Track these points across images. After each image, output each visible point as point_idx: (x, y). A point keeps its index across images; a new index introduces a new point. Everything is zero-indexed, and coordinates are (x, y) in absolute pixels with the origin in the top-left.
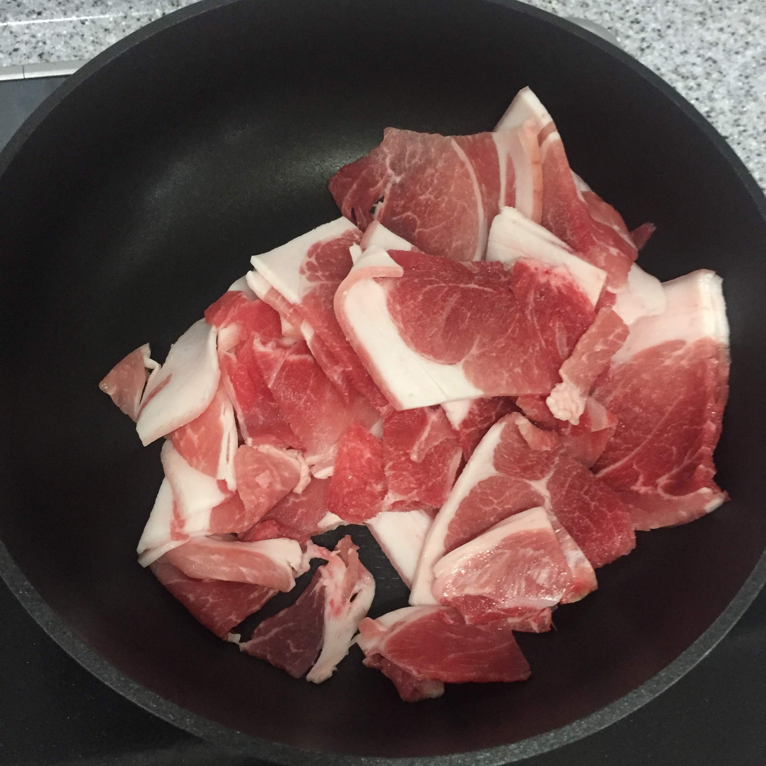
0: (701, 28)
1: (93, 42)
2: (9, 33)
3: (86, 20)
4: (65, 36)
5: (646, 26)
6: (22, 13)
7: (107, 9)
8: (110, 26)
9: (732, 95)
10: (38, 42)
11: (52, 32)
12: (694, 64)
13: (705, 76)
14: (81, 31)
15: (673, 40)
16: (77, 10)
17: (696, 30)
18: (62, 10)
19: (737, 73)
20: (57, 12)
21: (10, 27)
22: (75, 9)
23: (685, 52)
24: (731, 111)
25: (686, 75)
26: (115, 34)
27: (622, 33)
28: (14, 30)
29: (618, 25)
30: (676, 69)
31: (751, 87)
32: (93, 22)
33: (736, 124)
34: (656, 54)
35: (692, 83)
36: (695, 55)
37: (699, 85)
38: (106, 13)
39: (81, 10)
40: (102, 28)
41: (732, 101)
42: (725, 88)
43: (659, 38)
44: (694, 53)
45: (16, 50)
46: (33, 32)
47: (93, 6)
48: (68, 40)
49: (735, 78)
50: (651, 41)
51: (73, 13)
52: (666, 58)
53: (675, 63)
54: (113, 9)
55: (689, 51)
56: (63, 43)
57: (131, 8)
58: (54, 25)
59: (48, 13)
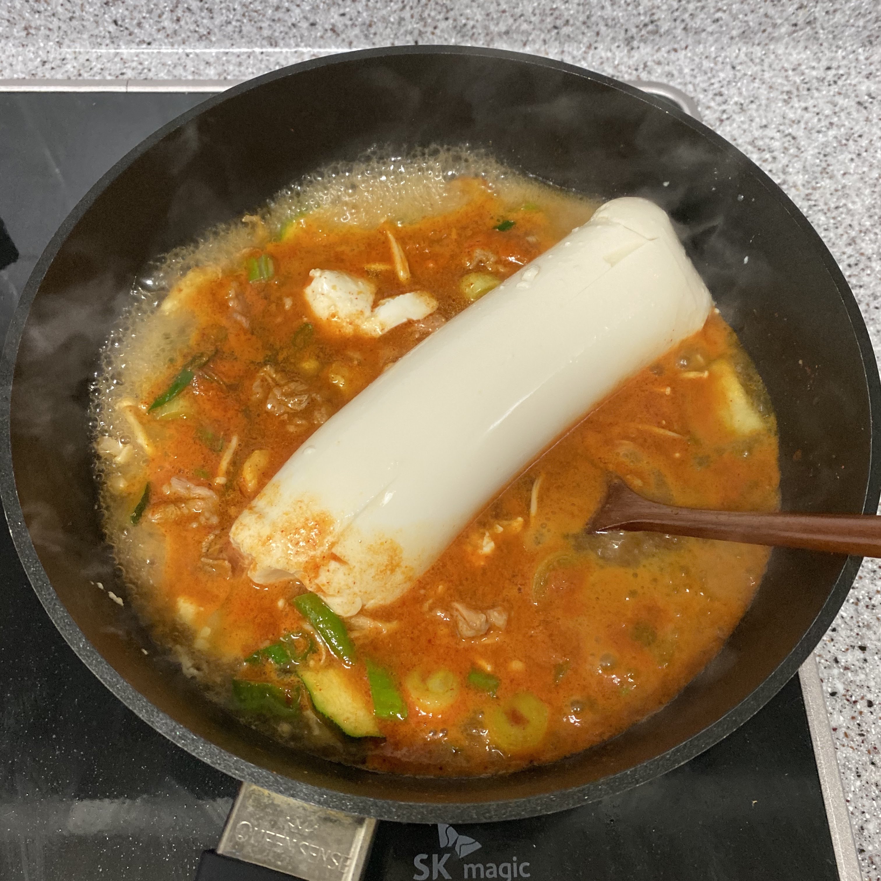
0: (786, 106)
1: (193, 72)
2: (119, 59)
3: (191, 53)
4: (169, 65)
5: (729, 99)
6: (133, 42)
7: (211, 45)
8: (212, 60)
9: (807, 171)
10: (143, 69)
11: (159, 61)
12: (772, 138)
13: (782, 150)
14: (184, 62)
15: (755, 114)
16: (184, 43)
17: (780, 108)
18: (169, 42)
19: (816, 151)
20: (165, 44)
21: (122, 54)
22: (181, 42)
23: (765, 126)
24: (804, 185)
25: (762, 148)
26: (215, 67)
27: (703, 104)
28: (124, 57)
29: (701, 96)
30: (753, 141)
31: (828, 165)
32: (197, 55)
33: (808, 198)
34: (735, 125)
35: (768, 156)
36: (776, 130)
37: (774, 158)
38: (209, 48)
39: (187, 43)
40: (204, 61)
41: (807, 176)
42: (802, 163)
43: (740, 110)
44: (774, 128)
45: (122, 74)
46: (141, 60)
47: (198, 40)
48: (171, 69)
49: (812, 155)
50: (731, 113)
51: (179, 45)
52: (745, 131)
53: (752, 135)
54: (216, 45)
55: (769, 126)
56: (166, 71)
57: (232, 45)
58: (161, 55)
59: (157, 43)
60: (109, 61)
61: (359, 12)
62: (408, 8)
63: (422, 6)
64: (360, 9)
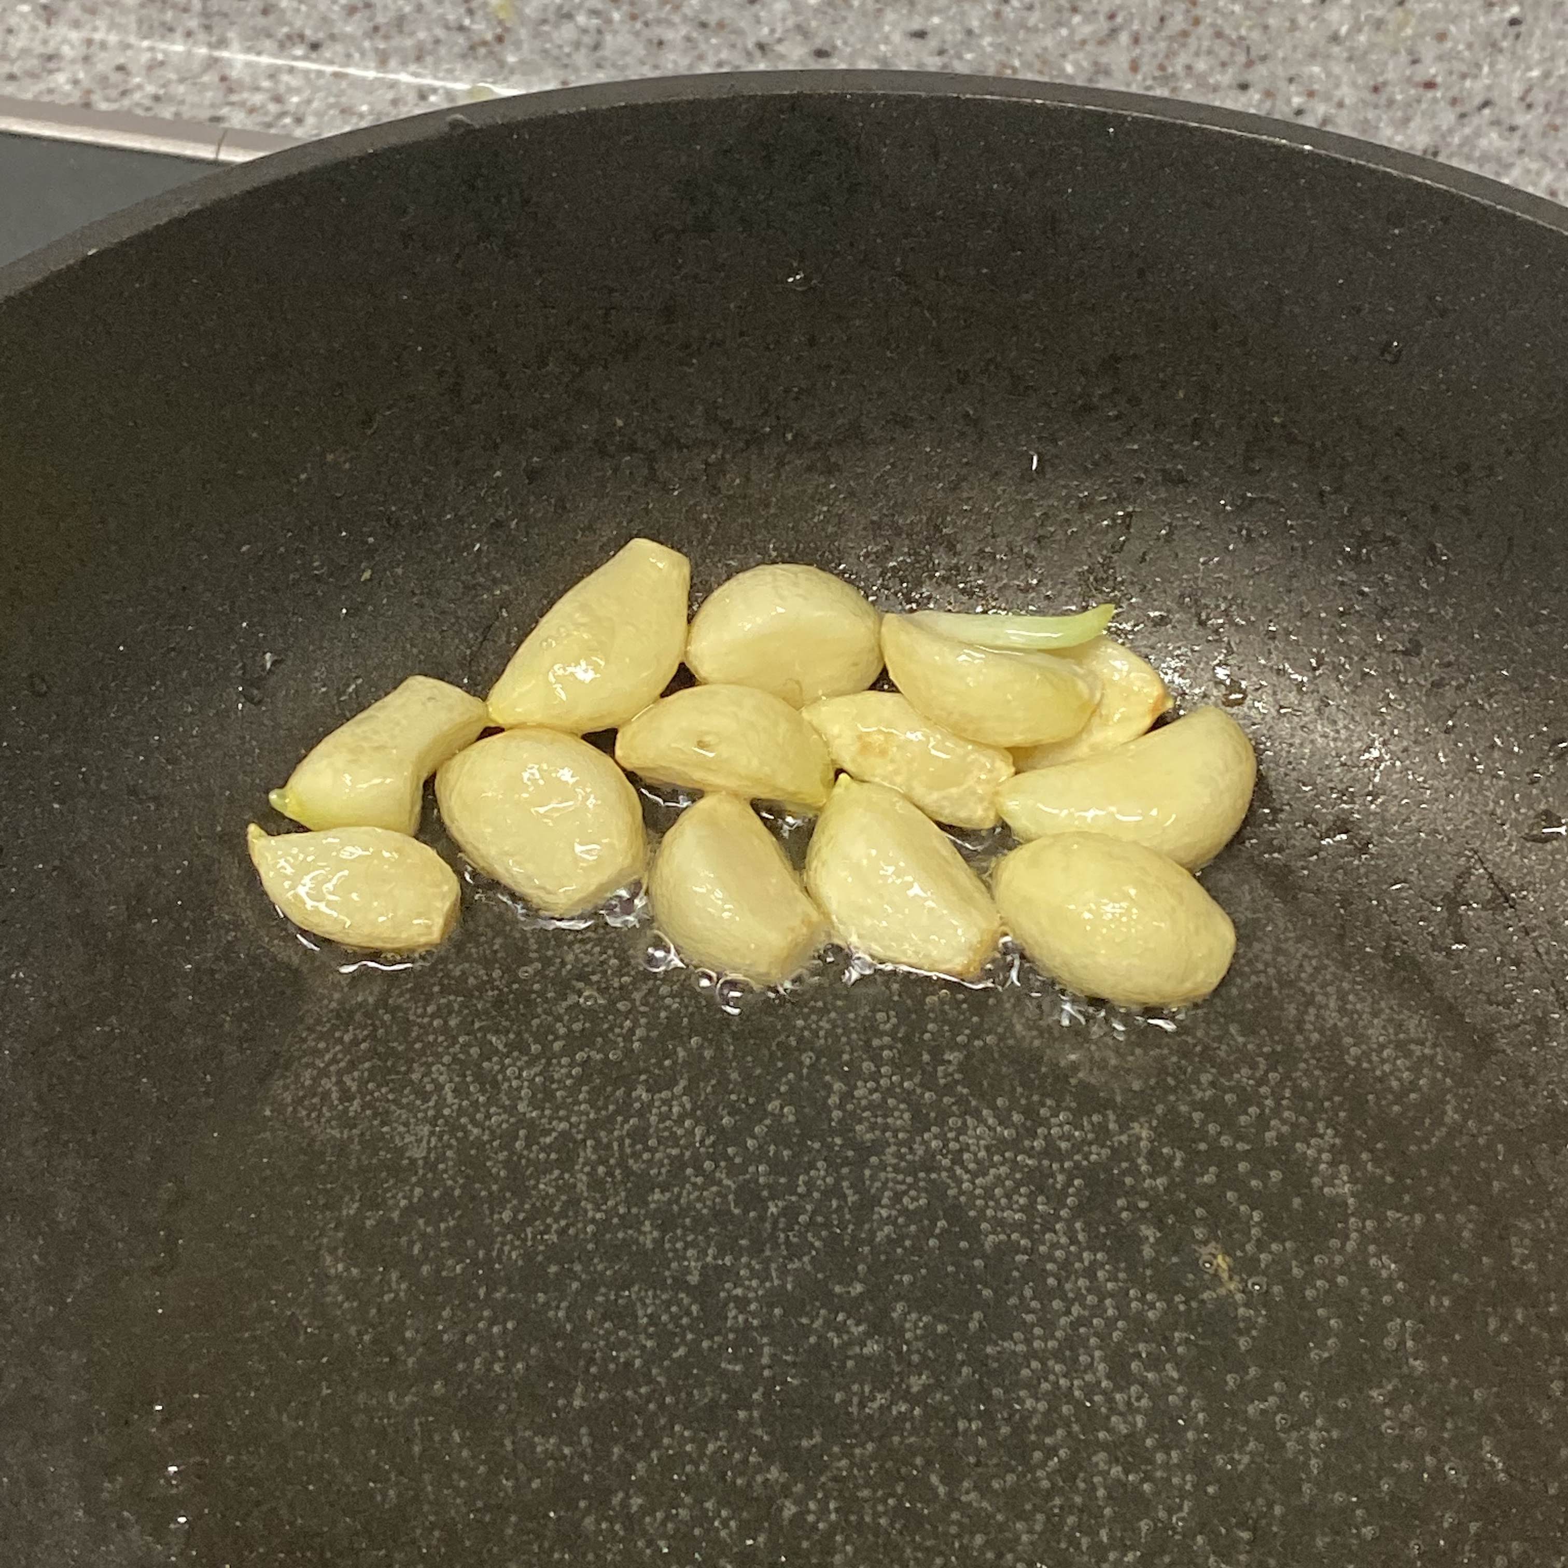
2: (216, 79)
3: (434, 90)
6: (269, 36)
7: (502, 71)
10: (283, 114)
11: (332, 100)
16: (419, 59)
18: (376, 50)
20: (363, 54)
21: (229, 63)
22: (412, 53)
28: (234, 74)
39: (429, 59)
45: (216, 119)
46: (282, 89)
47: (464, 56)
51: (404, 64)
58: (344, 84)
59: (339, 48)
60: (182, 80)
61: (969, 32)
62: (1124, 38)
63: (1171, 38)
64: (975, 24)
